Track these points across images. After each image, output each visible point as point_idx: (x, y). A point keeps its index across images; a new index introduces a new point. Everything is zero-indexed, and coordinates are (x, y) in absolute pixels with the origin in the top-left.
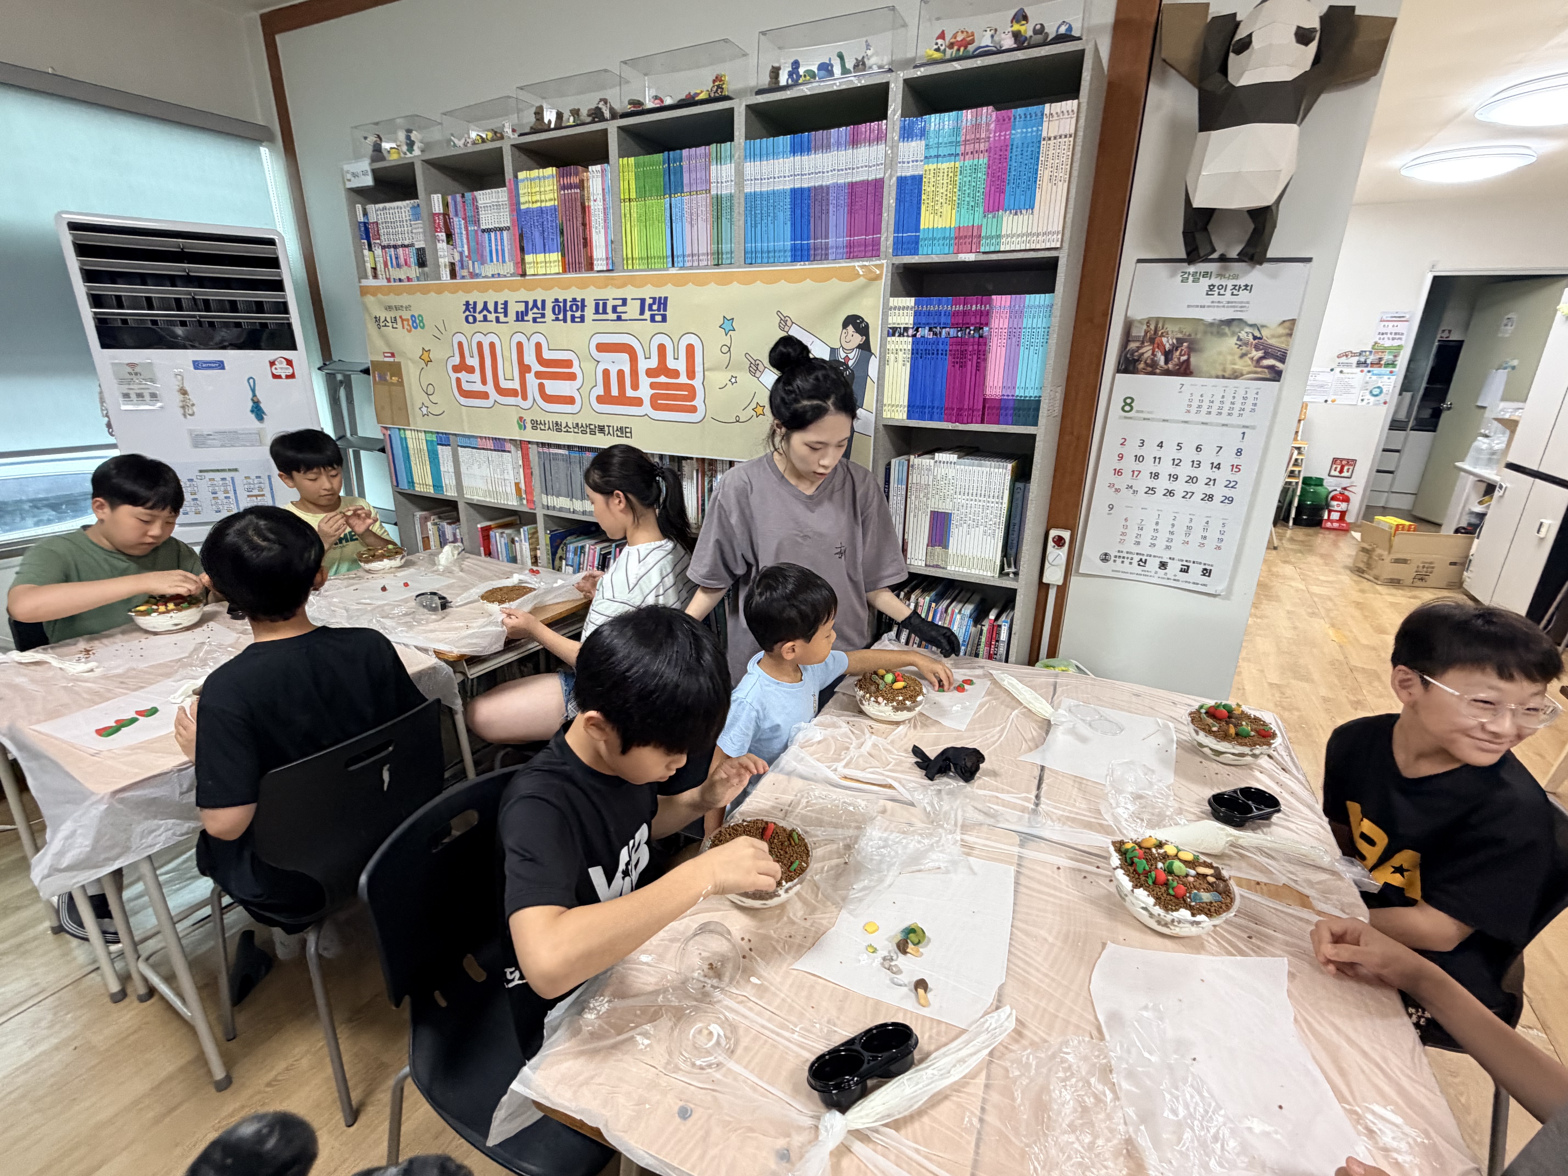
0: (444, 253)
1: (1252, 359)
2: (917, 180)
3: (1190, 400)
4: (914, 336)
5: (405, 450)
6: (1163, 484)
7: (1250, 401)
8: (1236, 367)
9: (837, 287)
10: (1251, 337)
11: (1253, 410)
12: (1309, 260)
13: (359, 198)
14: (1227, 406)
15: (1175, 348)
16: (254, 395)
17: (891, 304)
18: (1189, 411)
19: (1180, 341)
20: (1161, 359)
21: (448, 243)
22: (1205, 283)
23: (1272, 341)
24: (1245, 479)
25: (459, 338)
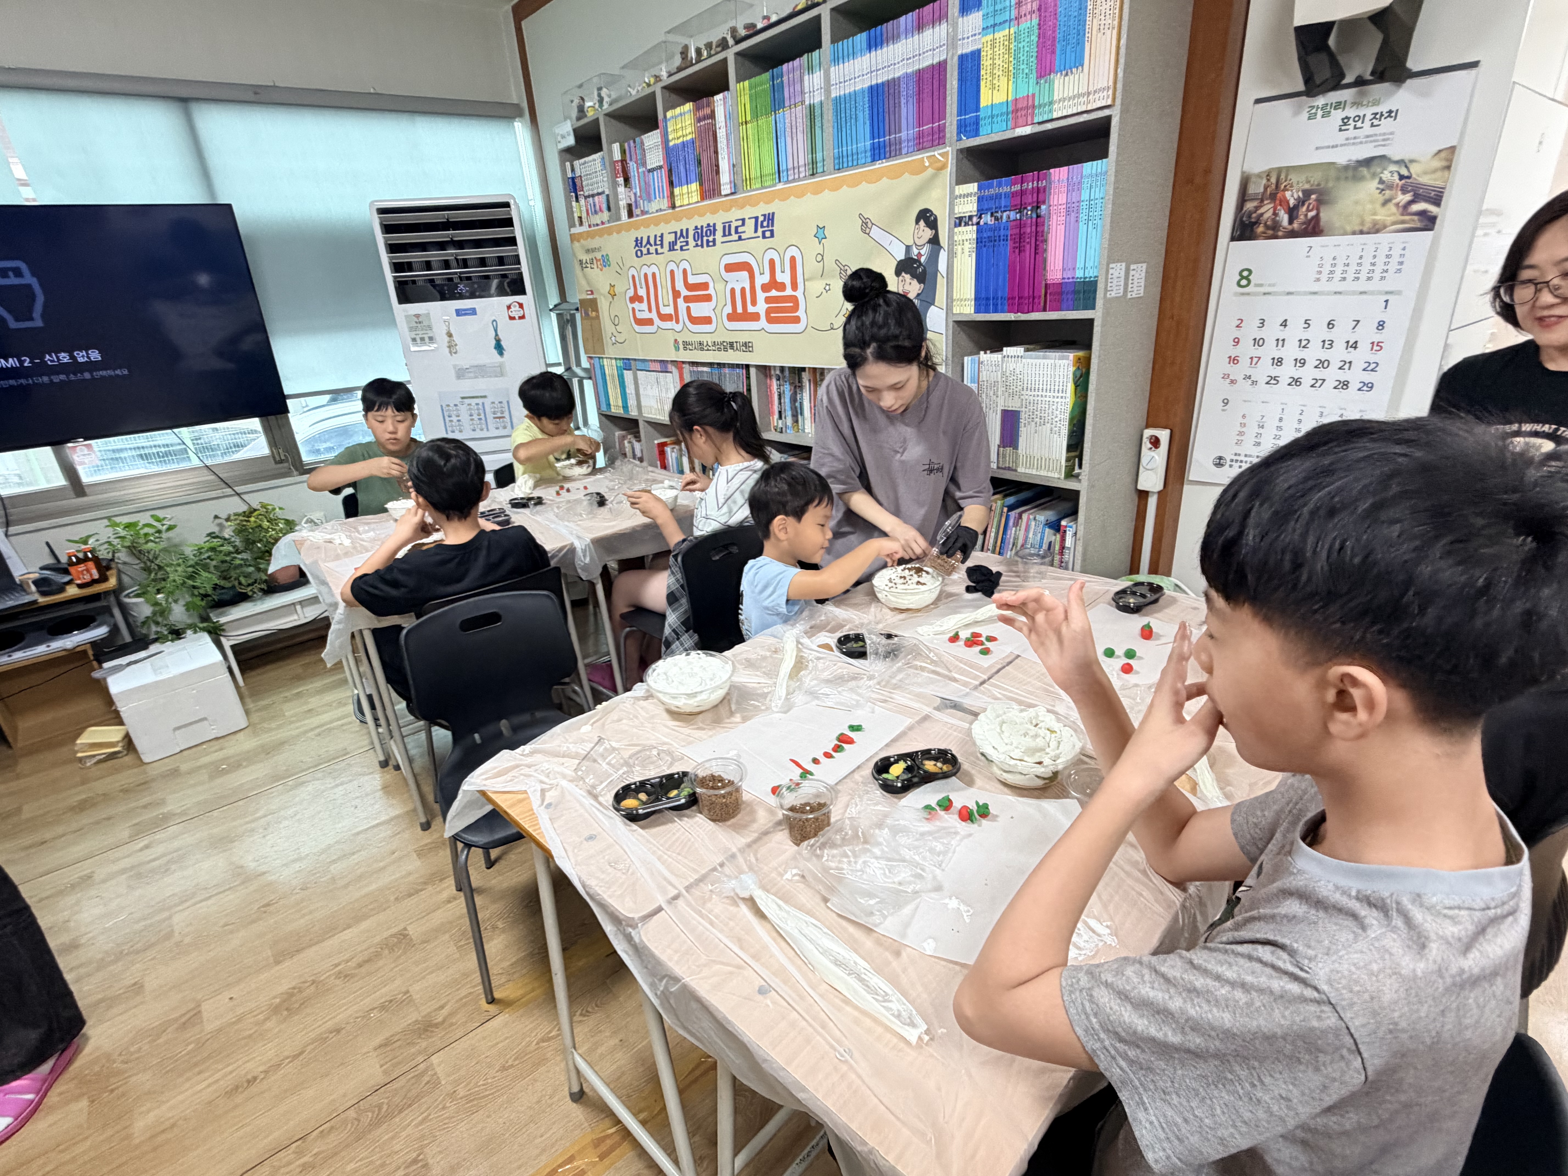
0: (624, 196)
1: (1397, 205)
2: (976, 56)
3: (1321, 266)
4: (978, 223)
5: (604, 375)
6: (1287, 371)
7: (1395, 259)
8: (1378, 218)
9: (909, 182)
10: (1396, 177)
11: (1399, 271)
12: (1474, 65)
13: (568, 156)
14: (1366, 267)
15: (1301, 202)
16: (497, 335)
17: (957, 193)
18: (1318, 280)
19: (1307, 193)
20: (1284, 218)
21: (626, 186)
22: (1337, 116)
23: (1425, 180)
24: (1389, 359)
25: (633, 271)
